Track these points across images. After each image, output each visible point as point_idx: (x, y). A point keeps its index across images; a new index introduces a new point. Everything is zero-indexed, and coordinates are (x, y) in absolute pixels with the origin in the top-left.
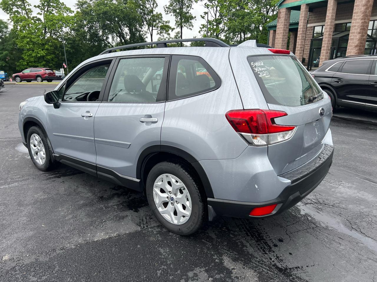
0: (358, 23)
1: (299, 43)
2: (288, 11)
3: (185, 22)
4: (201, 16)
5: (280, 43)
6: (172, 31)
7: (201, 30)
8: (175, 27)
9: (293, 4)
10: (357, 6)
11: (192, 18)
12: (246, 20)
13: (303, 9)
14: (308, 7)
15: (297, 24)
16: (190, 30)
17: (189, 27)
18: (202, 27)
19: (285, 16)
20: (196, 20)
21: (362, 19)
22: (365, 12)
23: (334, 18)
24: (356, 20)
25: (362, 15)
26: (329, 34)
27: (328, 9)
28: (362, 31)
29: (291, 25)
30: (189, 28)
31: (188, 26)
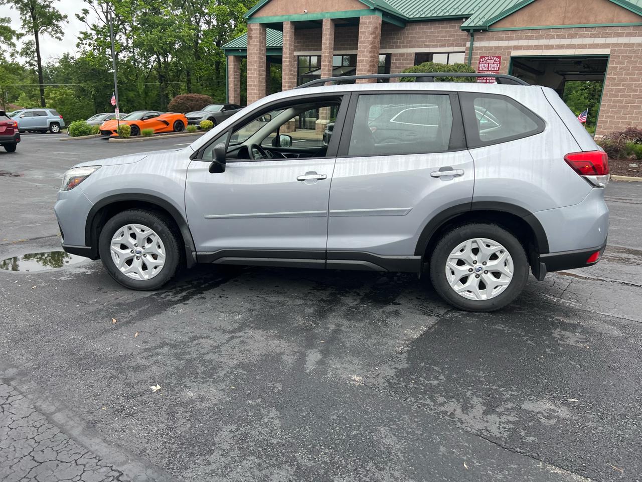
0: (366, 56)
1: (285, 79)
2: (263, 29)
3: (43, 24)
4: (78, 16)
5: (256, 78)
6: (18, 38)
7: (80, 42)
8: (24, 32)
9: (270, 19)
10: (363, 33)
11: (59, 17)
12: (170, 34)
13: (286, 28)
14: (294, 26)
15: (280, 49)
16: (58, 40)
17: (55, 34)
18: (82, 36)
19: (260, 37)
20: (68, 22)
21: (370, 52)
22: (373, 43)
23: (333, 46)
24: (363, 52)
25: (370, 47)
26: (329, 69)
27: (324, 32)
28: (372, 68)
29: (269, 49)
30: (55, 36)
31: (54, 32)
